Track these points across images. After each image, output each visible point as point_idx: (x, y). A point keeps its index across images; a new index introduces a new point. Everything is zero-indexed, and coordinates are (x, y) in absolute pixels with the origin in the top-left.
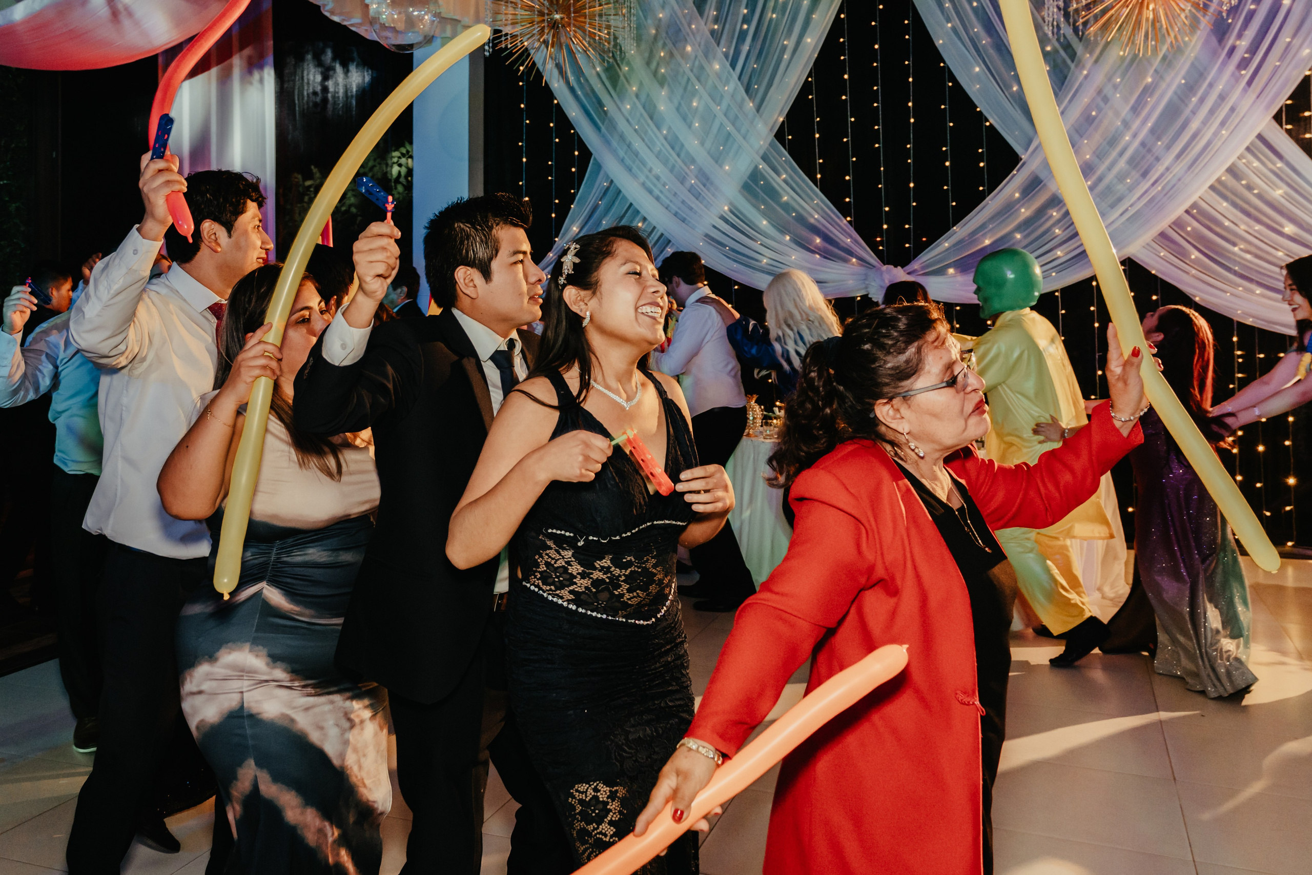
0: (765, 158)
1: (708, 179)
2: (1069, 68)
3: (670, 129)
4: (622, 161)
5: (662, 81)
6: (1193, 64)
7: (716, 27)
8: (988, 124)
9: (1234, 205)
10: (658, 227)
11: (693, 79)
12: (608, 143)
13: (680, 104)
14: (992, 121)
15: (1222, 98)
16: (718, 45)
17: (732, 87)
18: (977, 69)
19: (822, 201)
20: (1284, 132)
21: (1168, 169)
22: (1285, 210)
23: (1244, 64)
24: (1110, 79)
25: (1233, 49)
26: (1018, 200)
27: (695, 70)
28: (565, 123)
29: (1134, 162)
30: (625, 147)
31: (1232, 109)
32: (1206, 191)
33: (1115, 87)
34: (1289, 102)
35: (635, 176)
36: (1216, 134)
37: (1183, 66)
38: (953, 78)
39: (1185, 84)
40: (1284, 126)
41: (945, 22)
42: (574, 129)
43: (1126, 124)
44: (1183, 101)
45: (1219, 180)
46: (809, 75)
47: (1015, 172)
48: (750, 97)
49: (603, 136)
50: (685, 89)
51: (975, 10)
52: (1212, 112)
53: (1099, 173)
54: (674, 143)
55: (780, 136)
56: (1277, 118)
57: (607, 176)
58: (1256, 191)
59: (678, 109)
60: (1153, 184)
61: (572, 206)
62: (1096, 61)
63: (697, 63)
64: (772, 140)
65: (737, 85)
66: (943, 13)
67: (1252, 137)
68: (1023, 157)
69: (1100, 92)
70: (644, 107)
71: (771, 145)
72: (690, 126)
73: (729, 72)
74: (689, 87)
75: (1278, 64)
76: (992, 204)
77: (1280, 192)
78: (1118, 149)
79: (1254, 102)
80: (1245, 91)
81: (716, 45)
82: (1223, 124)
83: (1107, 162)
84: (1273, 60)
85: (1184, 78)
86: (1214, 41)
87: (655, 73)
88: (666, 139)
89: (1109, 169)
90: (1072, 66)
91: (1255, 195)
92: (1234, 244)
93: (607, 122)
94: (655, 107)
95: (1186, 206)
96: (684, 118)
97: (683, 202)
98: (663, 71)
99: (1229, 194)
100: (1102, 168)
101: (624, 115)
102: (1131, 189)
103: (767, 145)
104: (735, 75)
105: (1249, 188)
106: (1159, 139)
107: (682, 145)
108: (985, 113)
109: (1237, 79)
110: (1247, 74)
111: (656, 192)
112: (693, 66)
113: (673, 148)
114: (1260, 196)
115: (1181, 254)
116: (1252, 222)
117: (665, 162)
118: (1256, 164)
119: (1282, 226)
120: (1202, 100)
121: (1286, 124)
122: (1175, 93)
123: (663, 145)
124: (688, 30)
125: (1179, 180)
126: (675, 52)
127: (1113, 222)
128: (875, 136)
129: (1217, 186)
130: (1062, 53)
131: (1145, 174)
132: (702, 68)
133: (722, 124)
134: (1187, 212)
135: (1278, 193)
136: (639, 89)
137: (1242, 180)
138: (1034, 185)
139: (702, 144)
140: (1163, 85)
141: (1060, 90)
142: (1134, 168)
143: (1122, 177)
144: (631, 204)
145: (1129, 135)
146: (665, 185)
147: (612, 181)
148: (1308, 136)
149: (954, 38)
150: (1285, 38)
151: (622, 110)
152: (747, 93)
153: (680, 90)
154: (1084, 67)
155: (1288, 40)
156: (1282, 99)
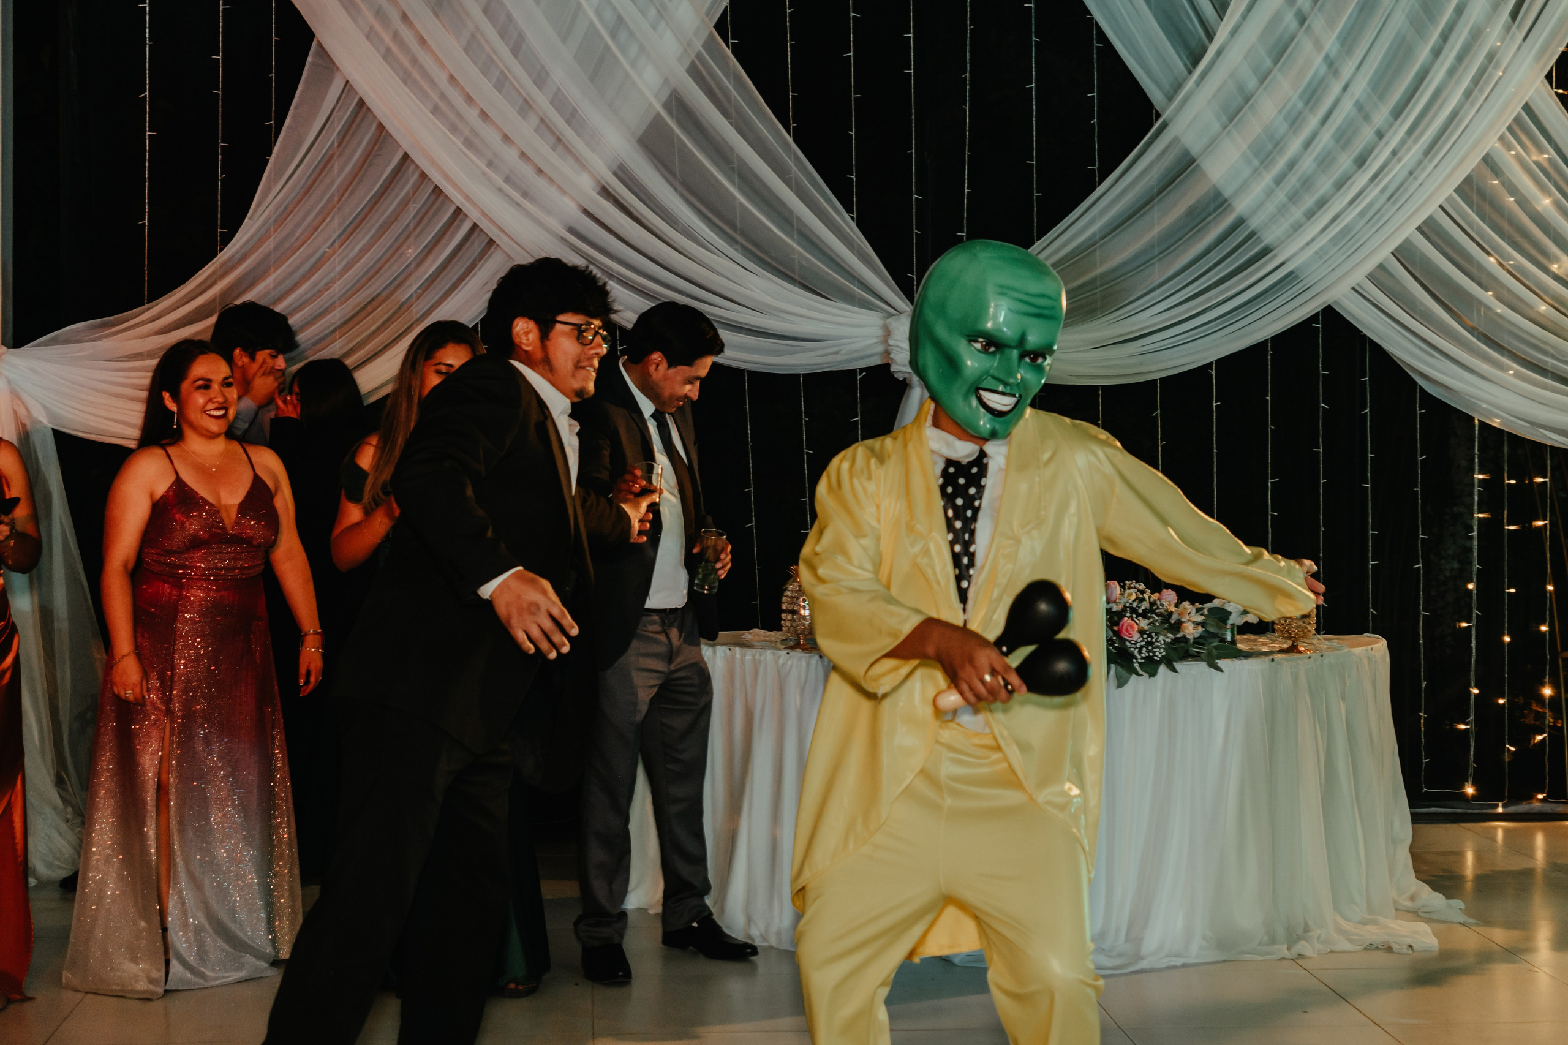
0: (695, 73)
1: (574, 109)
4: (388, 57)
10: (467, 208)
14: (1112, 39)
15: (1476, 35)
20: (1557, 101)
21: (1394, 153)
29: (1344, 138)
31: (1491, 57)
32: (1449, 196)
35: (420, 97)
40: (1559, 91)
43: (1331, 66)
45: (1470, 177)
47: (1149, 140)
52: (1460, 59)
53: (1289, 154)
55: (725, 28)
56: (1548, 77)
57: (350, 87)
60: (1372, 180)
67: (1518, 107)
68: (1164, 112)
71: (708, 44)
76: (1108, 197)
77: (1549, 200)
79: (1521, 47)
80: (1508, 29)
82: (1476, 81)
83: (1304, 134)
89: (1306, 146)
92: (1485, 287)
95: (1420, 219)
97: (525, 154)
100: (1295, 146)
102: (1339, 185)
103: (699, 45)
106: (1382, 98)
117: (485, 64)
120: (1445, 37)
121: (1557, 88)
125: (1411, 173)
127: (1308, 244)
129: (1468, 189)
131: (1361, 162)
134: (1421, 229)
135: (1547, 201)
137: (1502, 177)
138: (1181, 166)
142: (1344, 148)
143: (1325, 162)
144: (406, 157)
145: (1336, 88)
146: (484, 115)
147: (361, 103)
156: (1560, 45)
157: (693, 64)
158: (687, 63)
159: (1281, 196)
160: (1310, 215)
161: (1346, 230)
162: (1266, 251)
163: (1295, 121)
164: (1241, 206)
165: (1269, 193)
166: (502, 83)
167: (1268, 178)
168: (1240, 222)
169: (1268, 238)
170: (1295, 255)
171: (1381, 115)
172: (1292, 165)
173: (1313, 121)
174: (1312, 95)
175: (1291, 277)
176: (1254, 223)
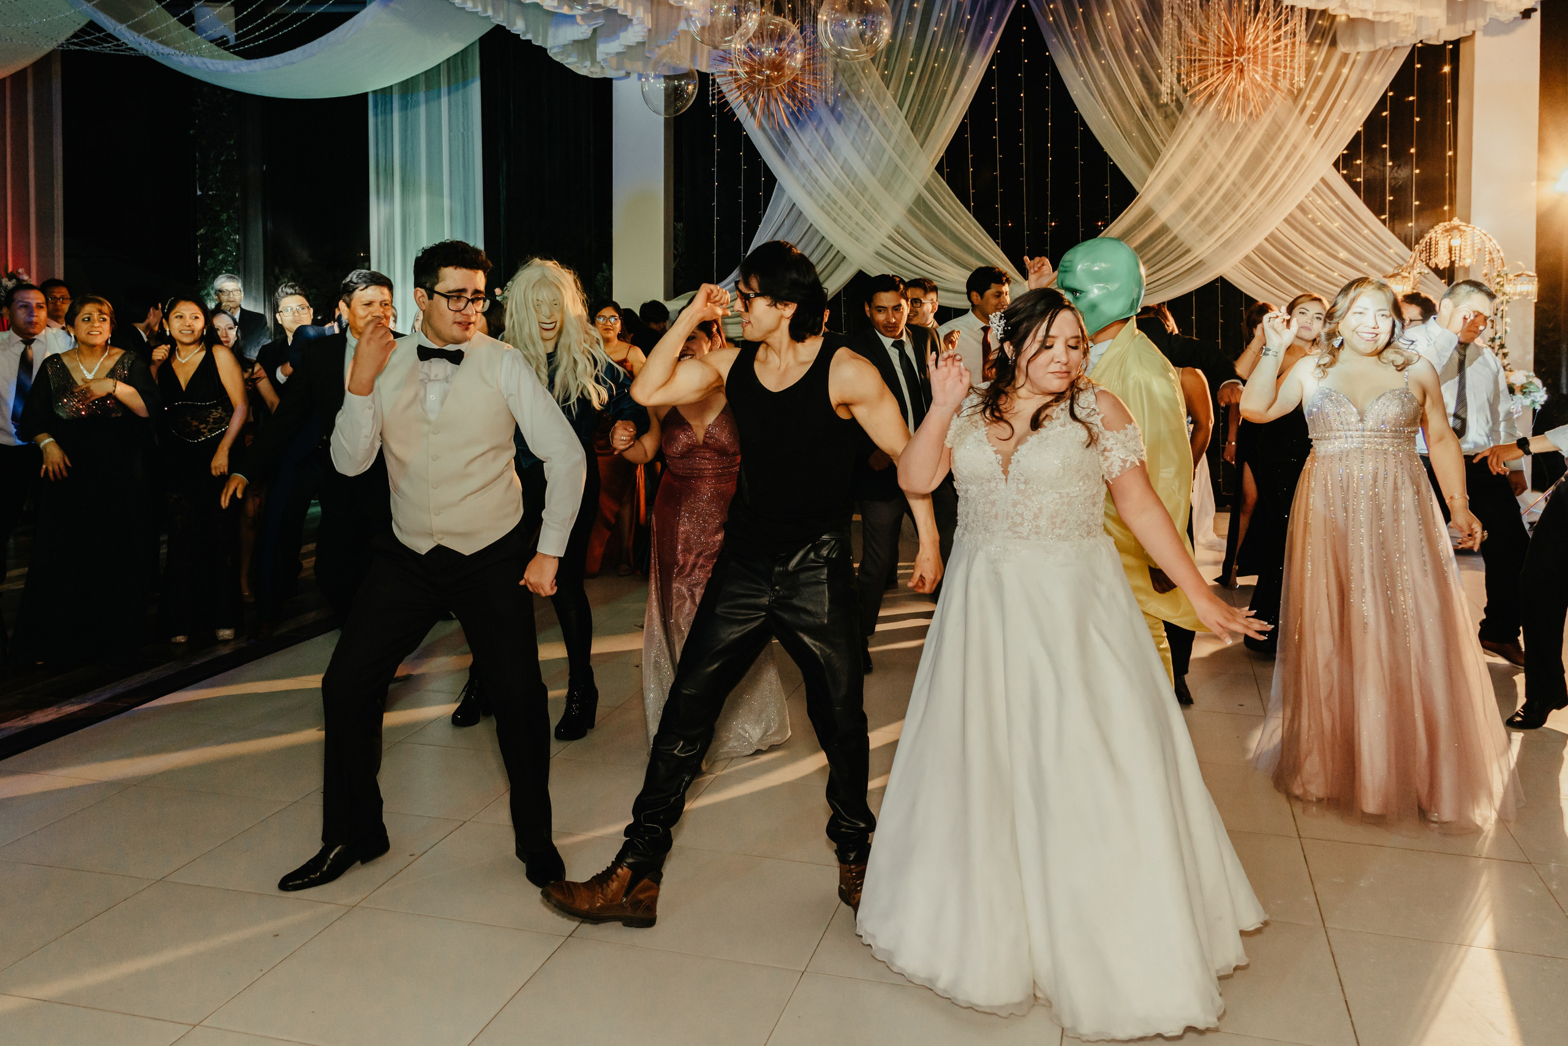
0: (927, 187)
1: (878, 204)
2: (1177, 119)
3: (846, 160)
4: (804, 186)
5: (839, 119)
6: (1274, 120)
7: (886, 73)
8: (1112, 163)
9: (1302, 234)
10: (835, 245)
11: (866, 117)
12: (791, 171)
13: (854, 138)
14: (1114, 160)
15: (1295, 147)
16: (888, 89)
17: (900, 125)
18: (1103, 115)
19: (975, 226)
20: (1340, 177)
21: (1252, 204)
22: (1340, 239)
23: (1312, 120)
24: (1208, 129)
25: (1304, 107)
27: (867, 109)
28: (752, 152)
29: (1224, 197)
30: (806, 174)
31: (1303, 157)
32: (1281, 223)
33: (1213, 137)
34: (1345, 152)
35: (816, 201)
36: (1289, 177)
37: (1266, 120)
38: (1083, 123)
39: (1268, 135)
40: (1341, 172)
41: (1078, 76)
42: (761, 157)
43: (1220, 166)
44: (1264, 149)
45: (1291, 215)
46: (965, 117)
47: (1133, 204)
48: (915, 135)
49: (787, 164)
50: (859, 125)
51: (1102, 66)
52: (1287, 158)
53: (1199, 206)
54: (849, 172)
55: (939, 168)
56: (1336, 165)
57: (790, 199)
58: (1319, 224)
59: (852, 144)
60: (1241, 216)
61: (759, 225)
62: (1199, 113)
64: (933, 172)
65: (904, 122)
66: (1076, 68)
67: (1317, 180)
68: (1140, 191)
69: (1202, 139)
70: (822, 139)
71: (933, 175)
73: (897, 112)
74: (863, 124)
75: (1338, 120)
77: (1337, 224)
78: (1215, 186)
79: (1319, 151)
80: (1312, 142)
81: (886, 88)
82: (1295, 168)
83: (1206, 198)
84: (1334, 118)
85: (1267, 130)
86: (1290, 101)
87: (833, 111)
88: (842, 168)
89: (1207, 203)
90: (1180, 117)
91: (1318, 226)
92: (1302, 267)
93: (790, 151)
94: (832, 140)
95: (1266, 234)
96: (858, 152)
97: (857, 224)
98: (839, 109)
99: (1299, 227)
100: (1202, 202)
101: (805, 147)
102: (1223, 220)
103: (929, 176)
104: (903, 114)
105: (1313, 221)
106: (1246, 179)
107: (856, 175)
108: (1110, 154)
109: (1307, 133)
110: (1314, 128)
112: (866, 106)
113: (848, 177)
114: (1322, 228)
115: (1262, 275)
116: (1315, 249)
117: (842, 188)
118: (1319, 201)
119: (1338, 254)
120: (1280, 149)
121: (1343, 170)
122: (1259, 142)
123: (839, 174)
124: (862, 75)
125: (1261, 213)
127: (1209, 247)
128: (1018, 171)
129: (1291, 220)
130: (1172, 106)
131: (1235, 208)
132: (874, 108)
133: (890, 157)
134: (1266, 239)
135: (1336, 225)
137: (1308, 214)
138: (1148, 215)
139: (873, 173)
140: (1250, 136)
141: (1170, 135)
142: (1226, 203)
143: (1217, 210)
144: (811, 225)
145: (1222, 176)
146: (841, 208)
147: (794, 204)
148: (1358, 180)
149: (1085, 89)
150: (1343, 100)
151: (804, 142)
152: (912, 131)
153: (855, 127)
154: (1189, 118)
155: (1346, 102)
156: (1340, 150)
157: (927, 183)
158: (924, 183)
159: (1194, 225)
160: (1210, 233)
161: (1228, 241)
162: (1188, 251)
163: (1201, 192)
164: (1175, 232)
165: (1187, 224)
166: (848, 195)
167: (1188, 218)
168: (1175, 238)
169: (1188, 244)
170: (1202, 253)
171: (1245, 187)
172: (1200, 212)
173: (1211, 191)
174: (1210, 180)
175: (1201, 263)
176: (1181, 238)
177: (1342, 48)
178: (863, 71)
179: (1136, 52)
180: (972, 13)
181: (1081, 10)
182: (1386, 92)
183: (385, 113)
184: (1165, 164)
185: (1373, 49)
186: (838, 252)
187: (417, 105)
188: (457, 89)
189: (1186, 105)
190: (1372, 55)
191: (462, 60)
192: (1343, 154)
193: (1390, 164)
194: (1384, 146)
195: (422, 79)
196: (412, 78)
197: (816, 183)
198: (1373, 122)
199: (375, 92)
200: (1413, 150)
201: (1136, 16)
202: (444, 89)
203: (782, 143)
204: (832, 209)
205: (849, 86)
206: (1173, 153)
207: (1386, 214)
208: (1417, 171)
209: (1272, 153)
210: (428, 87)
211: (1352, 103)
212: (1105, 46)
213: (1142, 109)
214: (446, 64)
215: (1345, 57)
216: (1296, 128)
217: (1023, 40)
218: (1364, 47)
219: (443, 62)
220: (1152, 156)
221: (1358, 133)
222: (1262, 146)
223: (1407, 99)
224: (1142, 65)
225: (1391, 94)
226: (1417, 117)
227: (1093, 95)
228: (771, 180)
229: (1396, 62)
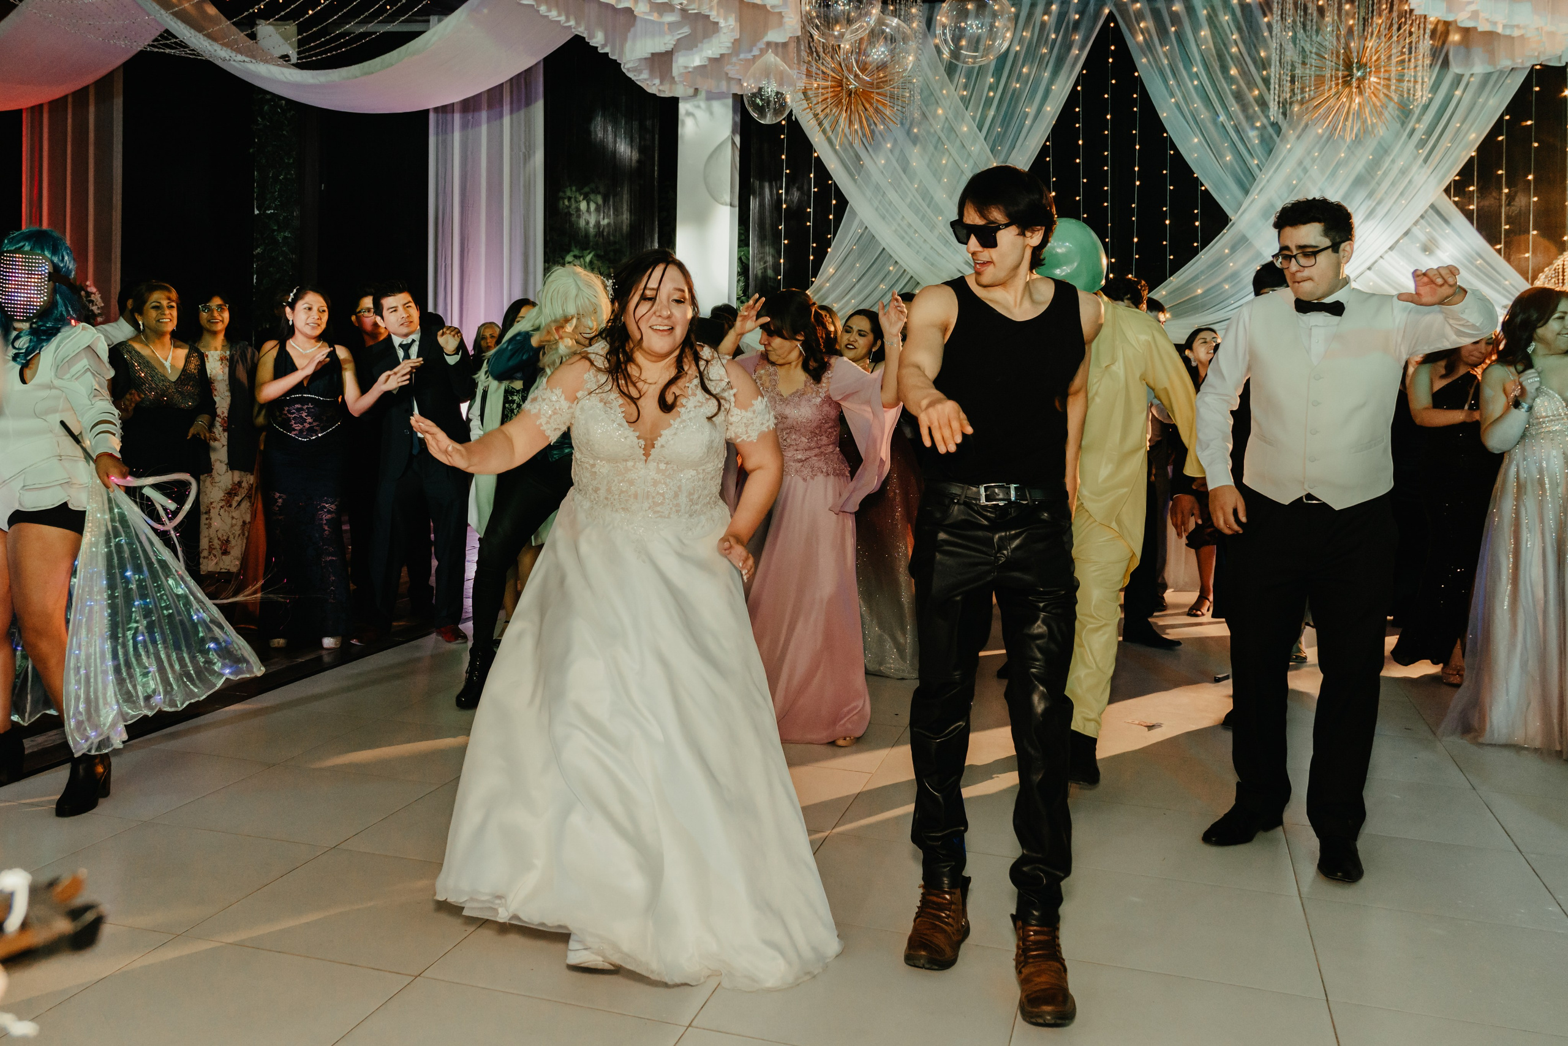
2: (1275, 143)
3: (921, 181)
4: (877, 210)
5: (915, 140)
6: (1379, 143)
7: (965, 93)
8: (1203, 188)
10: (908, 269)
11: (944, 138)
12: (864, 193)
13: (930, 160)
14: (1207, 186)
15: (1402, 172)
16: (967, 110)
17: (979, 146)
18: (1196, 140)
20: (1452, 203)
24: (1309, 153)
25: (1413, 130)
26: (1227, 256)
27: (945, 130)
28: (823, 174)
30: (880, 196)
31: (1410, 182)
33: (1314, 160)
34: (1457, 178)
35: (890, 225)
36: (1396, 202)
37: (1371, 144)
38: (1173, 147)
39: (1373, 160)
40: (1453, 198)
41: (1168, 96)
42: (831, 179)
44: (1369, 174)
46: (1048, 140)
47: (1225, 231)
48: (994, 157)
49: (859, 187)
50: (936, 148)
51: (1195, 87)
52: (1393, 184)
54: (925, 195)
56: (1447, 191)
57: (861, 223)
58: (1428, 253)
59: (928, 166)
61: (829, 250)
62: (1299, 137)
63: (946, 125)
65: (983, 144)
66: (1167, 88)
67: (1426, 207)
68: (1233, 218)
69: (1300, 163)
70: (897, 161)
72: (939, 181)
73: (976, 134)
74: (940, 146)
75: (1449, 146)
76: (1204, 258)
79: (1429, 176)
80: (1421, 167)
81: (964, 110)
82: (1402, 194)
84: (1445, 142)
85: (1372, 154)
86: (1399, 125)
87: (909, 132)
88: (917, 190)
90: (1278, 140)
91: (1426, 255)
93: (862, 172)
94: (908, 162)
96: (935, 174)
97: (932, 248)
98: (915, 130)
101: (878, 167)
104: (982, 136)
105: (1422, 250)
107: (932, 198)
108: (1201, 179)
109: (1415, 158)
110: (1424, 152)
111: (908, 239)
112: (943, 127)
113: (923, 200)
114: (1431, 258)
117: (917, 212)
118: (1428, 229)
120: (1385, 174)
121: (1454, 196)
122: (1364, 167)
123: (915, 197)
124: (939, 94)
126: (928, 114)
128: (1104, 196)
130: (1270, 129)
132: (951, 129)
136: (893, 146)
137: (1417, 243)
138: (1241, 242)
140: (1354, 160)
141: (1267, 160)
144: (883, 249)
146: (915, 232)
147: (866, 227)
148: (1471, 207)
149: (1176, 111)
150: (1455, 124)
151: (877, 164)
152: (992, 152)
153: (931, 148)
154: (1288, 142)
155: (1458, 125)
156: (1452, 175)
166: (923, 218)
177: (1455, 69)
178: (941, 90)
179: (1232, 72)
180: (1057, 32)
181: (1173, 29)
182: (1502, 116)
183: (445, 132)
184: (1261, 190)
185: (1490, 69)
186: (912, 277)
187: (479, 124)
188: (519, 109)
189: (1284, 126)
190: (1487, 76)
191: (525, 79)
192: (1455, 180)
193: (1506, 191)
194: (1500, 172)
195: (484, 99)
196: (473, 97)
197: (890, 205)
198: (1487, 146)
199: (436, 110)
200: (1530, 177)
201: (1232, 34)
202: (506, 108)
203: (855, 166)
204: (906, 232)
205: (926, 106)
206: (1271, 177)
207: (1500, 243)
208: (1536, 199)
209: (1377, 178)
210: (490, 106)
211: (1465, 127)
212: (1197, 67)
213: (1237, 131)
214: (508, 84)
215: (1459, 78)
216: (1403, 154)
217: (1110, 60)
218: (1479, 68)
219: (506, 82)
220: (1246, 181)
221: (1472, 158)
222: (1366, 170)
223: (1524, 124)
224: (1239, 86)
225: (1507, 117)
226: (1536, 142)
227: (1184, 117)
228: (843, 203)
229: (1514, 84)
